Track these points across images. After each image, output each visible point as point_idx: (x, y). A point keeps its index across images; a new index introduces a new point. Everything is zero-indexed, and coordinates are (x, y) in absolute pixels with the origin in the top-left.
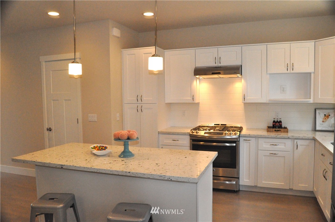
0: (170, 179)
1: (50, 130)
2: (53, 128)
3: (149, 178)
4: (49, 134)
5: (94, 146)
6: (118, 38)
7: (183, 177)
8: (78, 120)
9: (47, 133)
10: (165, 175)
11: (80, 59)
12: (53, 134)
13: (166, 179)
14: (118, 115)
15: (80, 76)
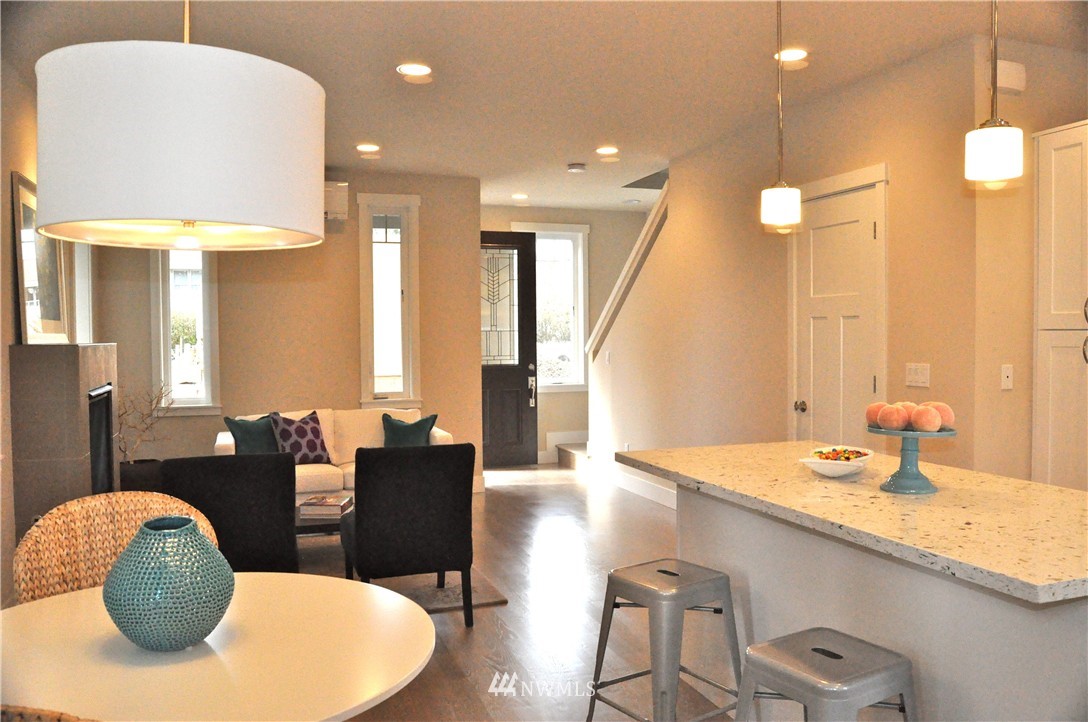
0: (951, 570)
1: (802, 407)
2: (810, 405)
3: (888, 557)
4: (799, 421)
5: (834, 450)
6: (1017, 93)
7: (991, 570)
8: (875, 380)
9: (794, 415)
10: (937, 553)
11: (887, 182)
12: (808, 419)
13: (938, 568)
14: (1007, 369)
15: (797, 226)
